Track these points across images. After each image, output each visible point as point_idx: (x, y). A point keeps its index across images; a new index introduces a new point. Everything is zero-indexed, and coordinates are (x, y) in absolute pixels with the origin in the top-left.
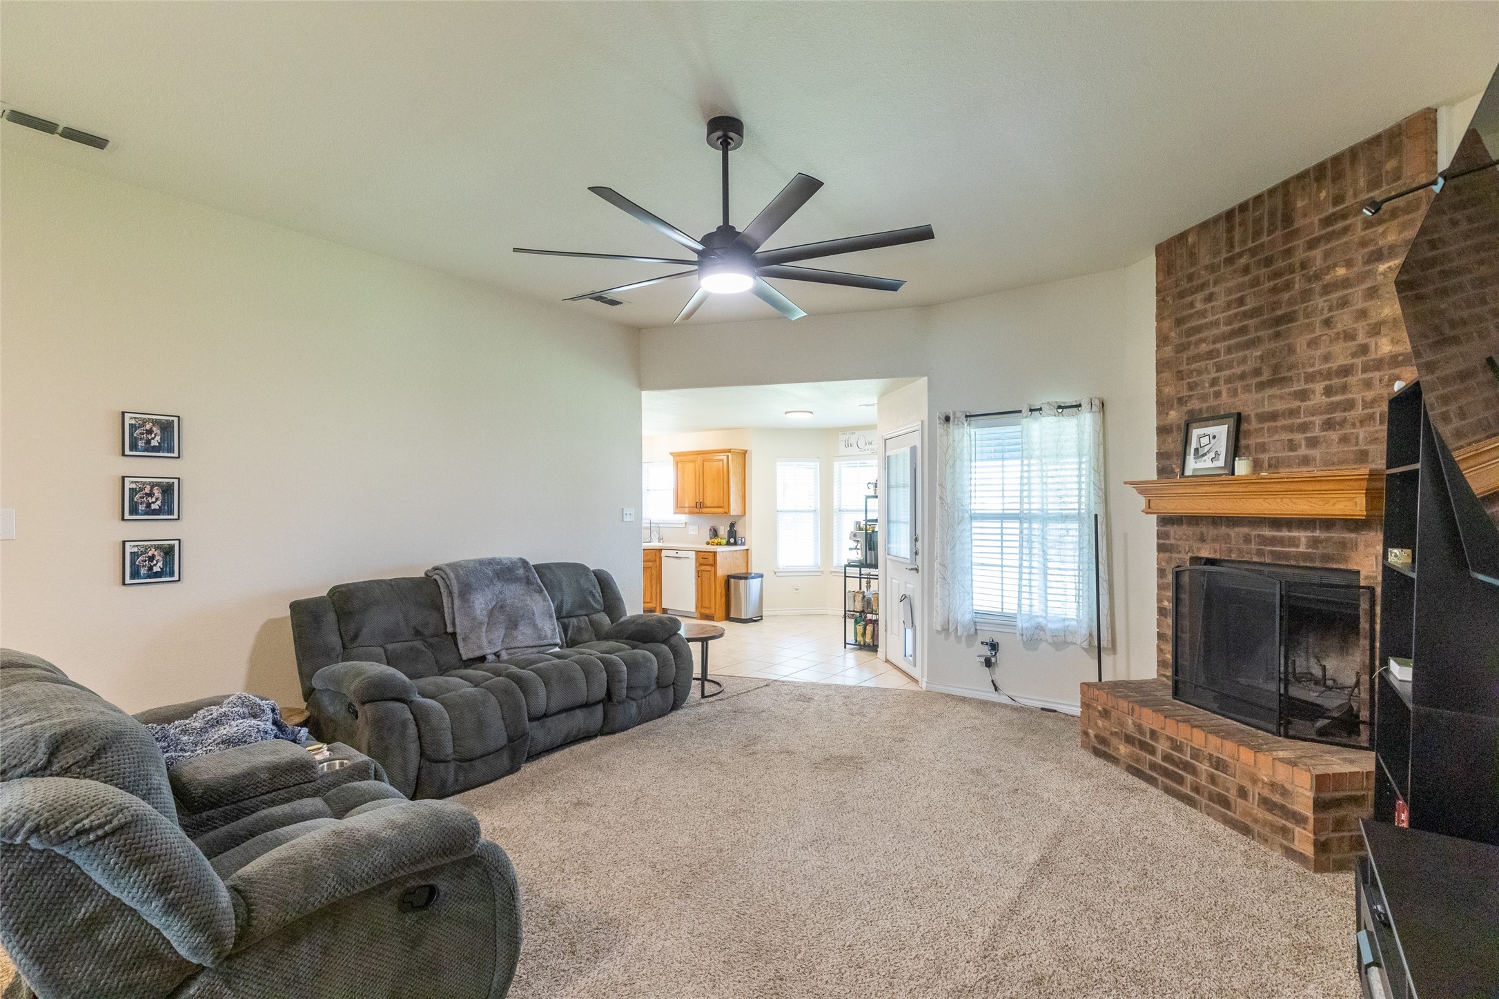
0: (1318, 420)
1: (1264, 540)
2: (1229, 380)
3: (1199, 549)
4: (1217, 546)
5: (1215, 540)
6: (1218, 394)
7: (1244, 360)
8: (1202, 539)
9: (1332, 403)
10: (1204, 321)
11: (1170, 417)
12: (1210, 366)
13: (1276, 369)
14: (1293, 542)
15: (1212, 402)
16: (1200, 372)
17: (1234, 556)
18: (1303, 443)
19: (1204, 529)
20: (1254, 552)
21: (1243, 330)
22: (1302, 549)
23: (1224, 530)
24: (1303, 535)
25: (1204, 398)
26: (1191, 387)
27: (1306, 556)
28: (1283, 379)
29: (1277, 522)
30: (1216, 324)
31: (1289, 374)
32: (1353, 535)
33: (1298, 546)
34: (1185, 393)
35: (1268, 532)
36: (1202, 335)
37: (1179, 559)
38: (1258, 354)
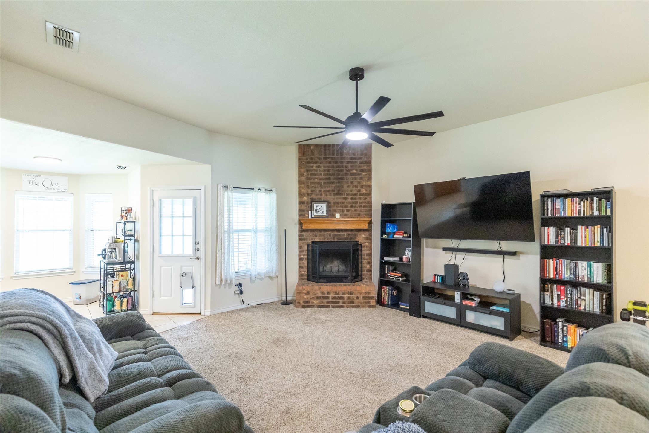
0: (349, 205)
1: (336, 235)
2: (325, 191)
3: (314, 239)
4: (321, 237)
5: (320, 236)
6: (321, 195)
7: (329, 187)
8: (316, 236)
9: (352, 202)
10: (316, 173)
11: (304, 199)
12: (319, 186)
13: (339, 191)
14: (343, 235)
15: (319, 197)
16: (315, 187)
17: (326, 240)
18: (346, 211)
19: (316, 233)
20: (332, 238)
21: (329, 179)
22: (345, 237)
23: (323, 233)
24: (345, 233)
25: (317, 195)
26: (312, 191)
27: (346, 238)
28: (341, 194)
29: (338, 230)
30: (321, 175)
31: (342, 193)
32: (357, 233)
33: (344, 236)
34: (310, 192)
35: (336, 233)
36: (316, 177)
37: (308, 242)
38: (334, 186)
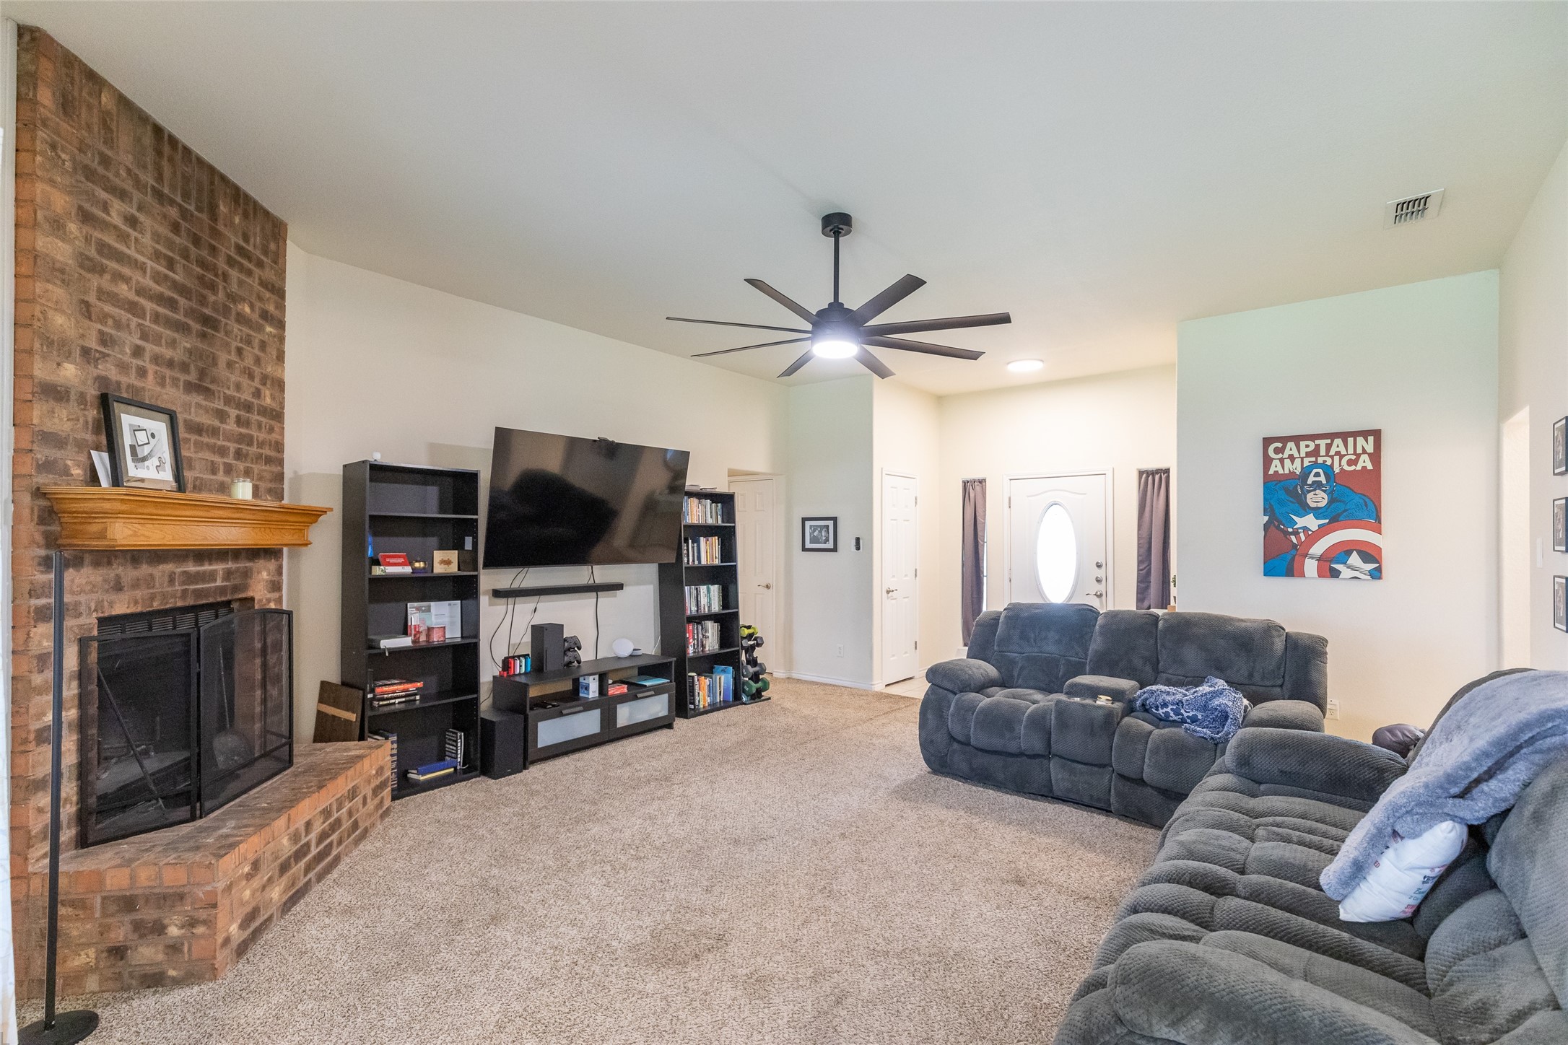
0: (232, 446)
1: (190, 578)
2: (156, 359)
3: (111, 604)
4: (138, 594)
5: (136, 585)
6: (142, 372)
7: (173, 344)
8: (118, 587)
9: (241, 434)
10: (121, 247)
11: (62, 373)
12: (133, 326)
13: (202, 374)
14: (212, 576)
15: (132, 379)
16: (118, 325)
17: (156, 605)
18: (222, 467)
19: (120, 570)
20: (179, 594)
21: (172, 304)
22: (219, 583)
23: (145, 569)
24: (219, 567)
25: (123, 367)
26: (104, 340)
27: (222, 590)
28: (207, 390)
29: (202, 555)
30: (142, 268)
31: (210, 386)
32: (251, 564)
33: (215, 580)
34: (93, 344)
35: (192, 568)
36: (126, 271)
37: (80, 626)
38: (188, 346)
